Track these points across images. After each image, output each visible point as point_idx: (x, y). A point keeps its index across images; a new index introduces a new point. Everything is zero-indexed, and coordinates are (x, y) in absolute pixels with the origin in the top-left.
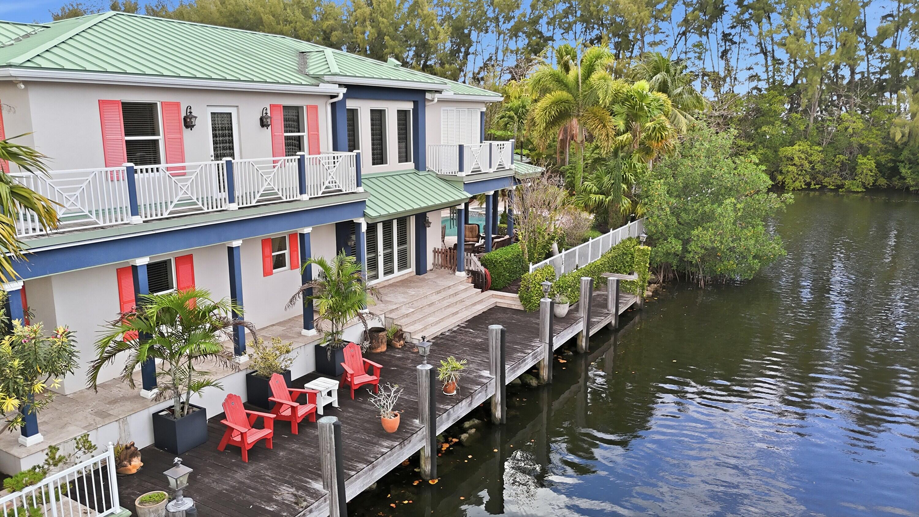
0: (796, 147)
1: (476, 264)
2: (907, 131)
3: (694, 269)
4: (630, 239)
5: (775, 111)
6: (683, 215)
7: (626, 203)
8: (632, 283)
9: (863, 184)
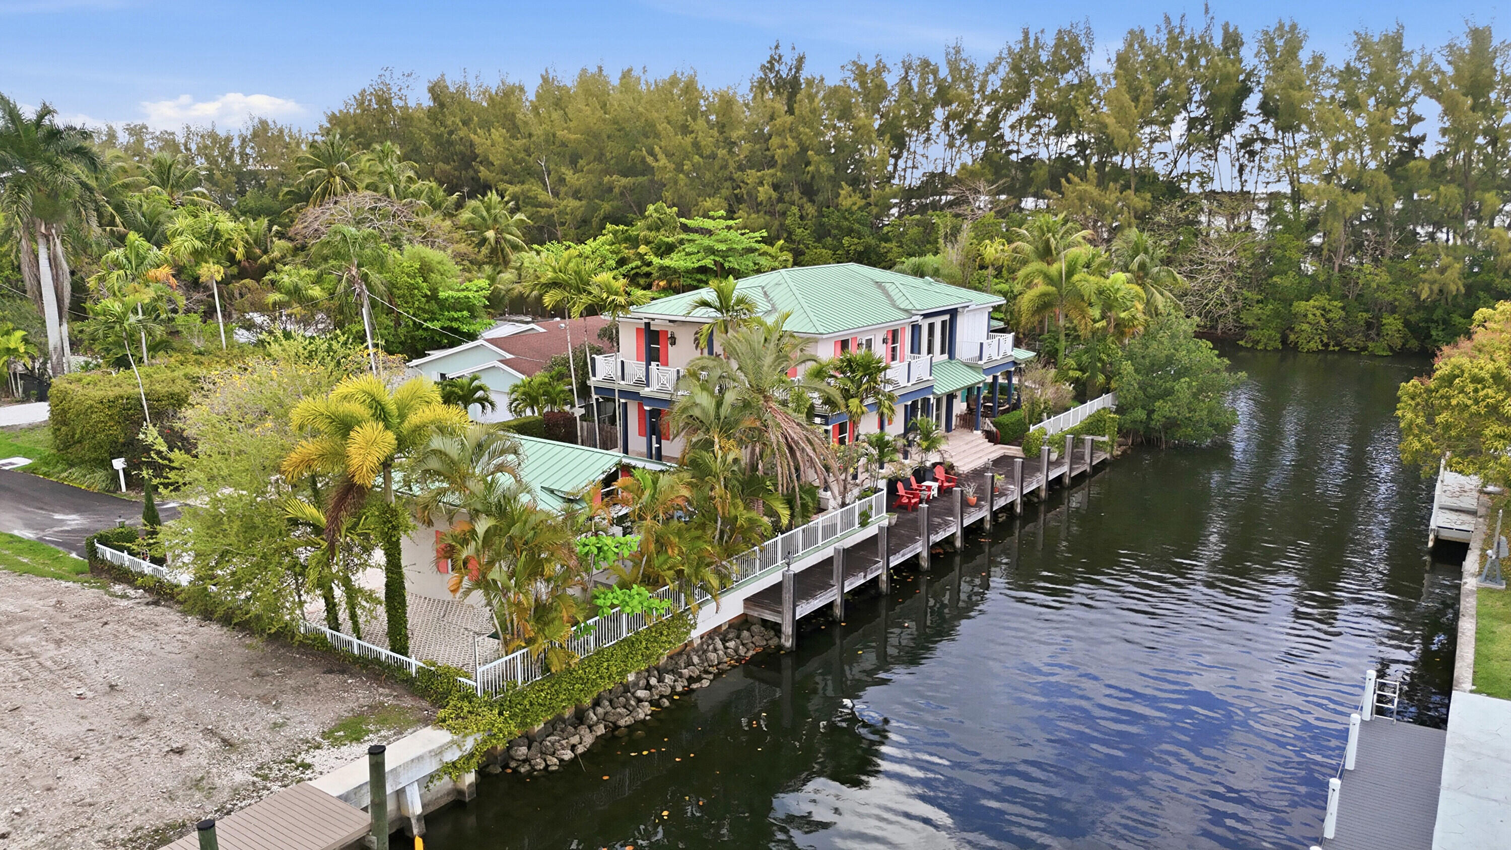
0: (1311, 302)
1: (988, 424)
2: (1436, 288)
3: (1157, 435)
4: (1104, 409)
5: (1290, 258)
6: (1149, 389)
7: (1101, 378)
8: (1104, 442)
9: (1391, 348)
